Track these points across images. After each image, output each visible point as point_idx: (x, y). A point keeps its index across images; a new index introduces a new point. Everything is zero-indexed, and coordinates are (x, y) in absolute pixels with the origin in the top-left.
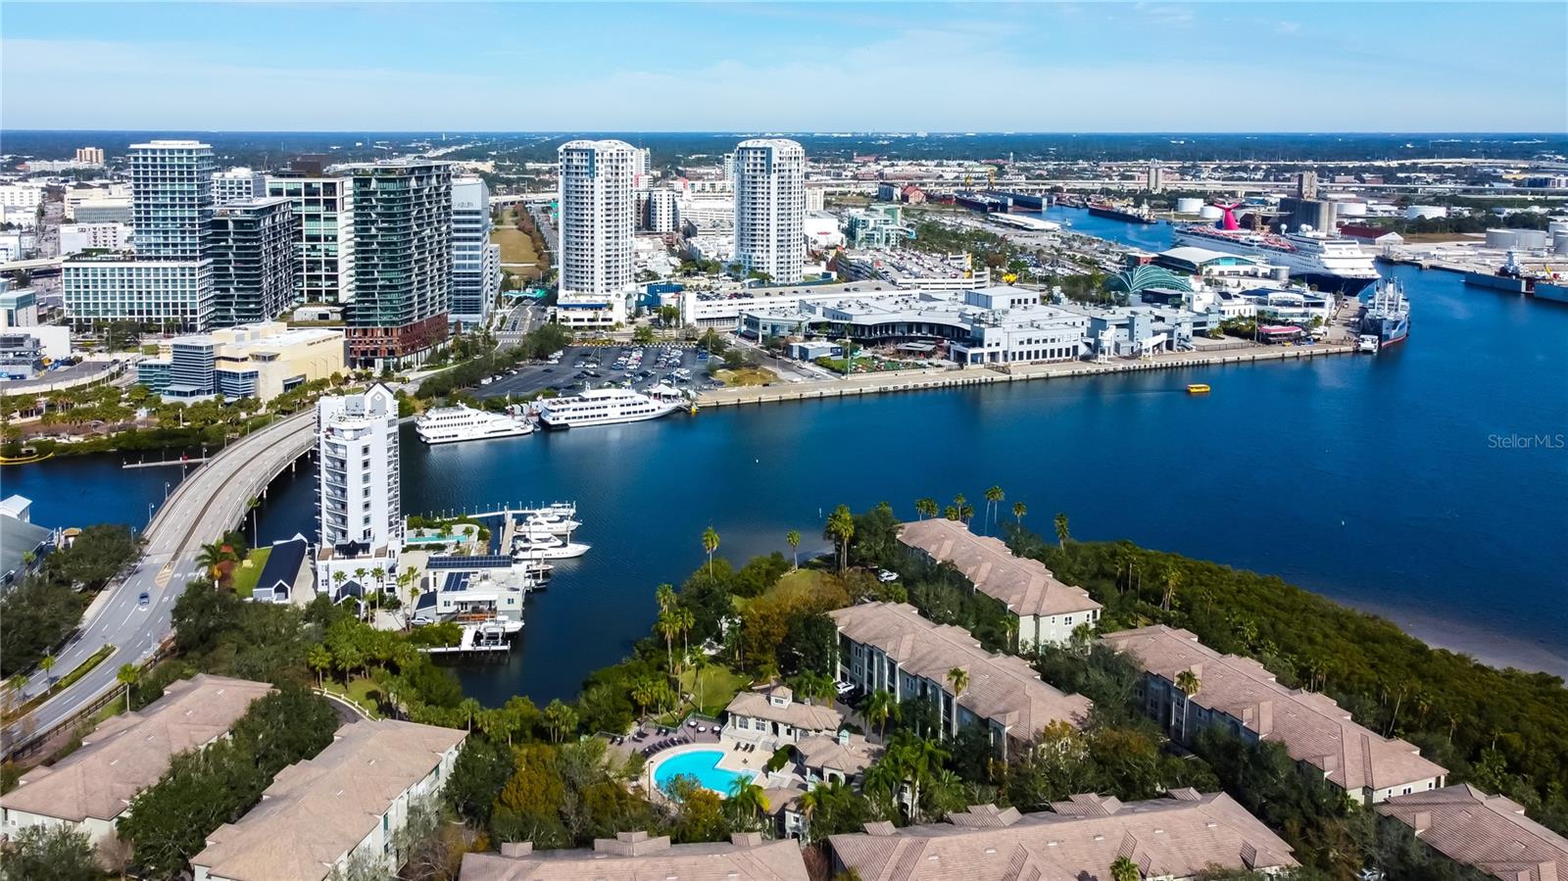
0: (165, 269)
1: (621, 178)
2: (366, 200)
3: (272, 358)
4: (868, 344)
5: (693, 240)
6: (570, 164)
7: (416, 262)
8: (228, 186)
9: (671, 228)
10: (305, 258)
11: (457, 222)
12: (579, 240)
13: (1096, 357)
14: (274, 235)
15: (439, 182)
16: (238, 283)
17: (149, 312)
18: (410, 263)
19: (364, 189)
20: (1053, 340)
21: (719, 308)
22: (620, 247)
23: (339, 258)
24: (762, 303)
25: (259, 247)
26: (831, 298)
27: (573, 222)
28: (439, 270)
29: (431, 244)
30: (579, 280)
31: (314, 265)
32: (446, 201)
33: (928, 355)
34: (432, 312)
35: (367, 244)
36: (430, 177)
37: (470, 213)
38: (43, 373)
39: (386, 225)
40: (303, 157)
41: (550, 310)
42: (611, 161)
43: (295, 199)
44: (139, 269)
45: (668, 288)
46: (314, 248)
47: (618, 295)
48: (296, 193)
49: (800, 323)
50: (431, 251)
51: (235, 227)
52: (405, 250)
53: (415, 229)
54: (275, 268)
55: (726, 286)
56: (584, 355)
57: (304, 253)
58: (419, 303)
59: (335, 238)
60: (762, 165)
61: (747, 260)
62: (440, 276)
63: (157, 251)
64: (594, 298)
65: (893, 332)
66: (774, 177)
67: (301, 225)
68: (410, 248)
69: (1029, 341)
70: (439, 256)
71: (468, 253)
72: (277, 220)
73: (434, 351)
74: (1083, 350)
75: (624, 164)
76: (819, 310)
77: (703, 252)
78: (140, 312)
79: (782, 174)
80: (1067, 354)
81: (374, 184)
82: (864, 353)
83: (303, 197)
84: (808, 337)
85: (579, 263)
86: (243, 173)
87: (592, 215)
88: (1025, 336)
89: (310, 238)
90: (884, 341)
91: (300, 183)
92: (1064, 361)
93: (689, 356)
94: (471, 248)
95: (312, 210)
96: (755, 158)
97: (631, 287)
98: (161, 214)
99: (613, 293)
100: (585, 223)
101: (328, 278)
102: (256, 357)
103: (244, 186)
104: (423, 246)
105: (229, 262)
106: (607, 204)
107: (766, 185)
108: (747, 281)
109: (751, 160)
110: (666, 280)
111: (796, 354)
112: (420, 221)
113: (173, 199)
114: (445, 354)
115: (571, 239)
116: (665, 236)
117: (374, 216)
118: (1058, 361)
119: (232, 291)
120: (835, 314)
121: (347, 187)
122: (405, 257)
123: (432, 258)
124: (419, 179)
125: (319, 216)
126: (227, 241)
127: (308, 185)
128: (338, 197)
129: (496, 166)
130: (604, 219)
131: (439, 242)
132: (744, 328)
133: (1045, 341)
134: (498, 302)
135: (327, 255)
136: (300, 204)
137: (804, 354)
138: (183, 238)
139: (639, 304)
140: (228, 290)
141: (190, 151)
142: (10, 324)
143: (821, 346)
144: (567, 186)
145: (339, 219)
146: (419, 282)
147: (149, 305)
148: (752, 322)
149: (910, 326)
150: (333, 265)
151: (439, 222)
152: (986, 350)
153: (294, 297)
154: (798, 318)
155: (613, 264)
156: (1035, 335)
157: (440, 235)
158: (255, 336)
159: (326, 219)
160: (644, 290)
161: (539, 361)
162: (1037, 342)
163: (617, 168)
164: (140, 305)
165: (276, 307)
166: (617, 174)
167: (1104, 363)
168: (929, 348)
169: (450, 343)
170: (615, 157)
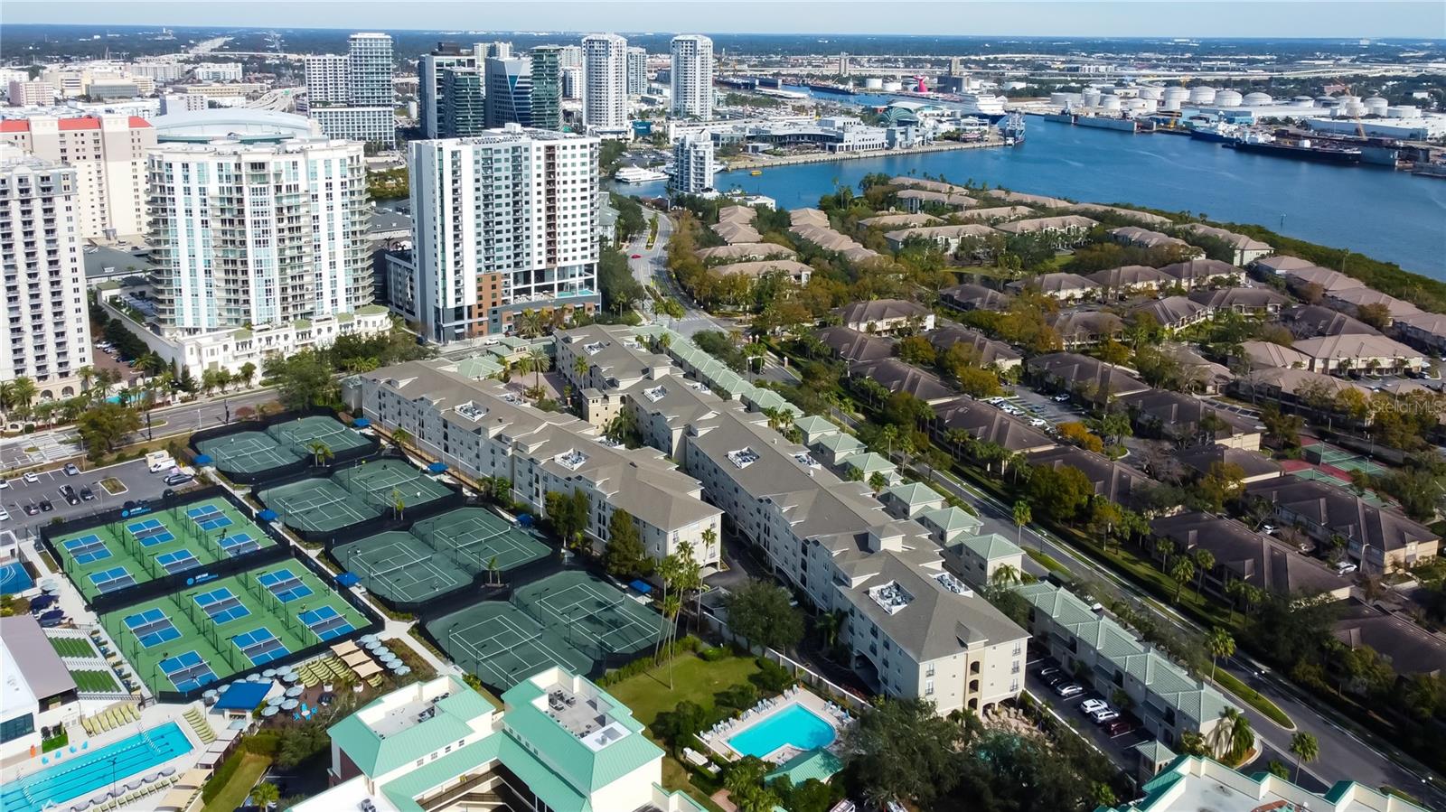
4: (781, 145)
13: (893, 147)
20: (873, 141)
66: (698, 58)
69: (863, 141)
74: (886, 145)
82: (782, 149)
92: (879, 149)
118: (876, 149)
133: (870, 141)
143: (763, 145)
152: (844, 144)
162: (867, 141)
167: (897, 149)
168: (813, 145)
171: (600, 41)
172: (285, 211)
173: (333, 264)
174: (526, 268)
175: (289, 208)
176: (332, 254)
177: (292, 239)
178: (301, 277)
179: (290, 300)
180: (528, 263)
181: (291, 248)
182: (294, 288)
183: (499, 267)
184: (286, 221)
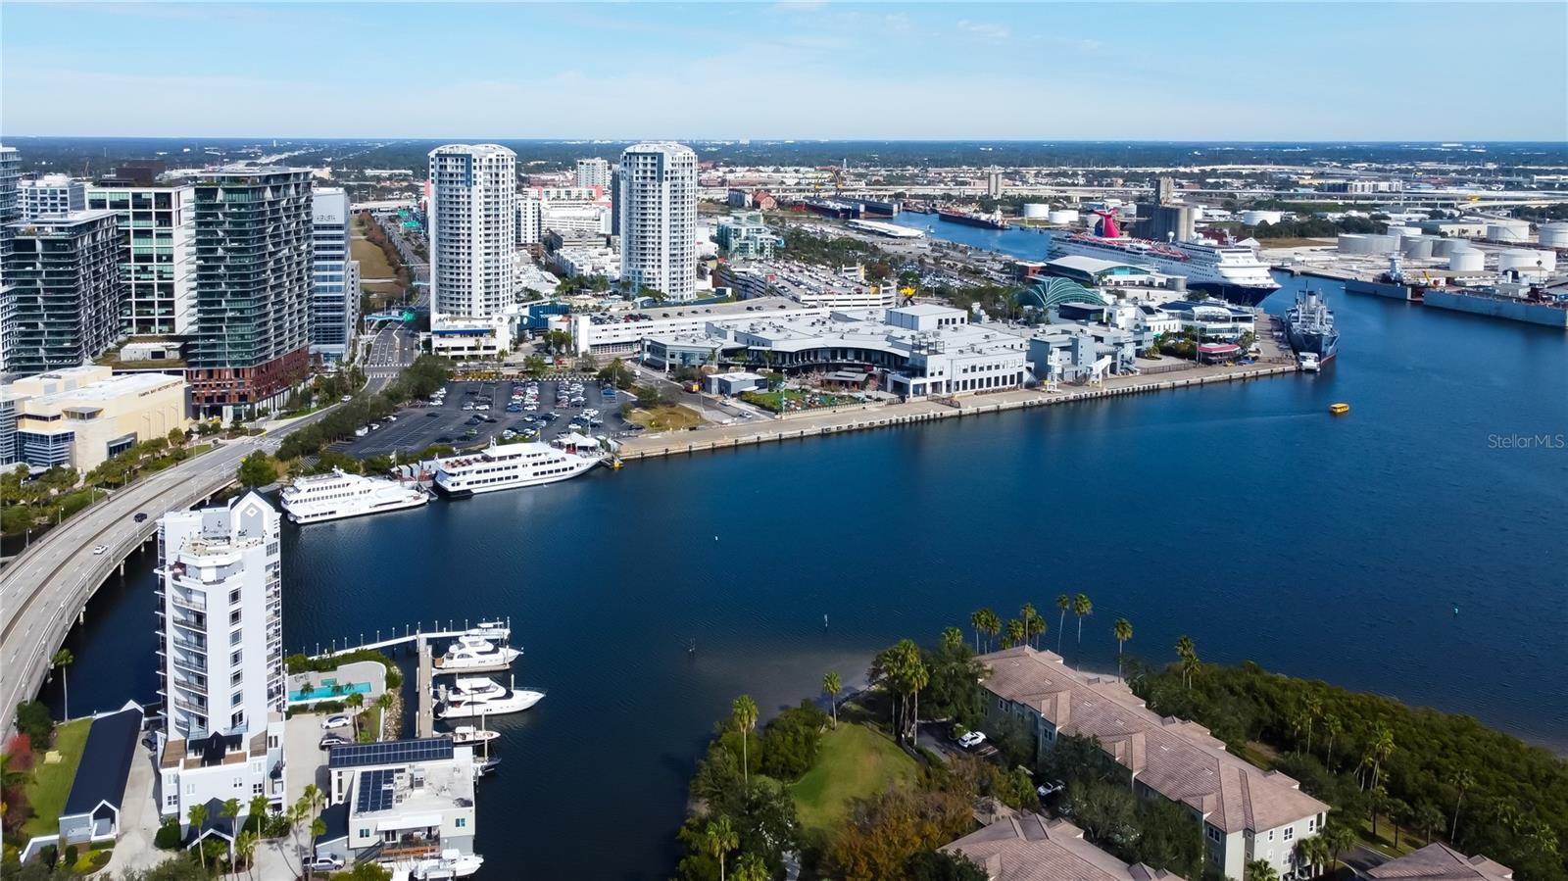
1: (501, 186)
2: (211, 215)
3: (95, 413)
4: (792, 373)
5: (561, 252)
6: (443, 171)
7: (273, 288)
8: (39, 196)
9: (536, 239)
10: (133, 282)
11: (317, 238)
12: (454, 257)
13: (1042, 384)
14: (95, 256)
15: (297, 193)
16: (49, 316)
18: (265, 289)
19: (208, 202)
20: (997, 367)
21: (616, 333)
22: (501, 265)
23: (175, 282)
24: (660, 326)
25: (76, 273)
26: (738, 320)
27: (446, 237)
28: (298, 296)
29: (289, 266)
30: (454, 302)
31: (145, 289)
32: (307, 214)
33: (862, 386)
34: (291, 347)
35: (212, 268)
36: (287, 187)
37: (332, 227)
39: (235, 244)
40: (130, 162)
41: (423, 336)
42: (490, 167)
43: (121, 212)
45: (554, 309)
46: (144, 269)
47: (500, 319)
48: (123, 204)
49: (714, 350)
50: (289, 275)
51: (44, 249)
52: (258, 274)
53: (271, 248)
54: (97, 296)
55: (616, 306)
56: (471, 394)
57: (133, 275)
58: (276, 337)
59: (170, 258)
60: (653, 172)
61: (637, 275)
62: (300, 303)
64: (473, 323)
65: (816, 358)
67: (128, 243)
68: (264, 272)
69: (973, 369)
70: (299, 279)
71: (328, 273)
72: (99, 238)
73: (294, 394)
74: (1027, 377)
75: (505, 172)
76: (731, 335)
77: (577, 265)
79: (674, 182)
80: (1012, 382)
81: (220, 196)
82: (791, 384)
83: (131, 209)
84: (724, 367)
85: (455, 283)
86: (57, 181)
87: (469, 228)
88: (969, 364)
89: (139, 258)
90: (807, 369)
91: (130, 193)
92: (1009, 389)
93: (593, 391)
94: (332, 268)
95: (142, 225)
96: (646, 165)
97: (513, 309)
99: (495, 316)
100: (462, 237)
101: (162, 304)
102: (72, 414)
104: (280, 269)
105: (38, 291)
106: (486, 216)
107: (657, 194)
108: (638, 300)
109: (641, 166)
110: (547, 299)
111: (715, 387)
112: (277, 240)
114: (306, 397)
115: (445, 256)
116: (530, 247)
117: (221, 234)
118: (1003, 390)
119: (41, 326)
120: (749, 338)
121: (185, 200)
122: (259, 283)
123: (291, 282)
124: (275, 189)
125: (150, 232)
126: (34, 265)
127: (136, 196)
128: (174, 210)
129: (333, 173)
130: (483, 232)
131: (299, 264)
132: (647, 356)
133: (989, 368)
134: (360, 327)
135: (160, 278)
136: (127, 218)
137: (724, 388)
139: (521, 328)
140: (36, 326)
143: (741, 378)
144: (440, 195)
145: (174, 236)
146: (276, 312)
148: (657, 349)
149: (834, 351)
150: (168, 289)
151: (298, 240)
152: (928, 380)
153: (121, 328)
154: (708, 344)
155: (493, 283)
156: (979, 361)
157: (299, 255)
158: (70, 385)
159: (159, 236)
160: (526, 312)
161: (419, 402)
162: (981, 369)
163: (497, 175)
165: (99, 343)
166: (497, 182)
167: (1054, 391)
168: (861, 377)
169: (311, 381)
170: (494, 163)
171: (456, 157)
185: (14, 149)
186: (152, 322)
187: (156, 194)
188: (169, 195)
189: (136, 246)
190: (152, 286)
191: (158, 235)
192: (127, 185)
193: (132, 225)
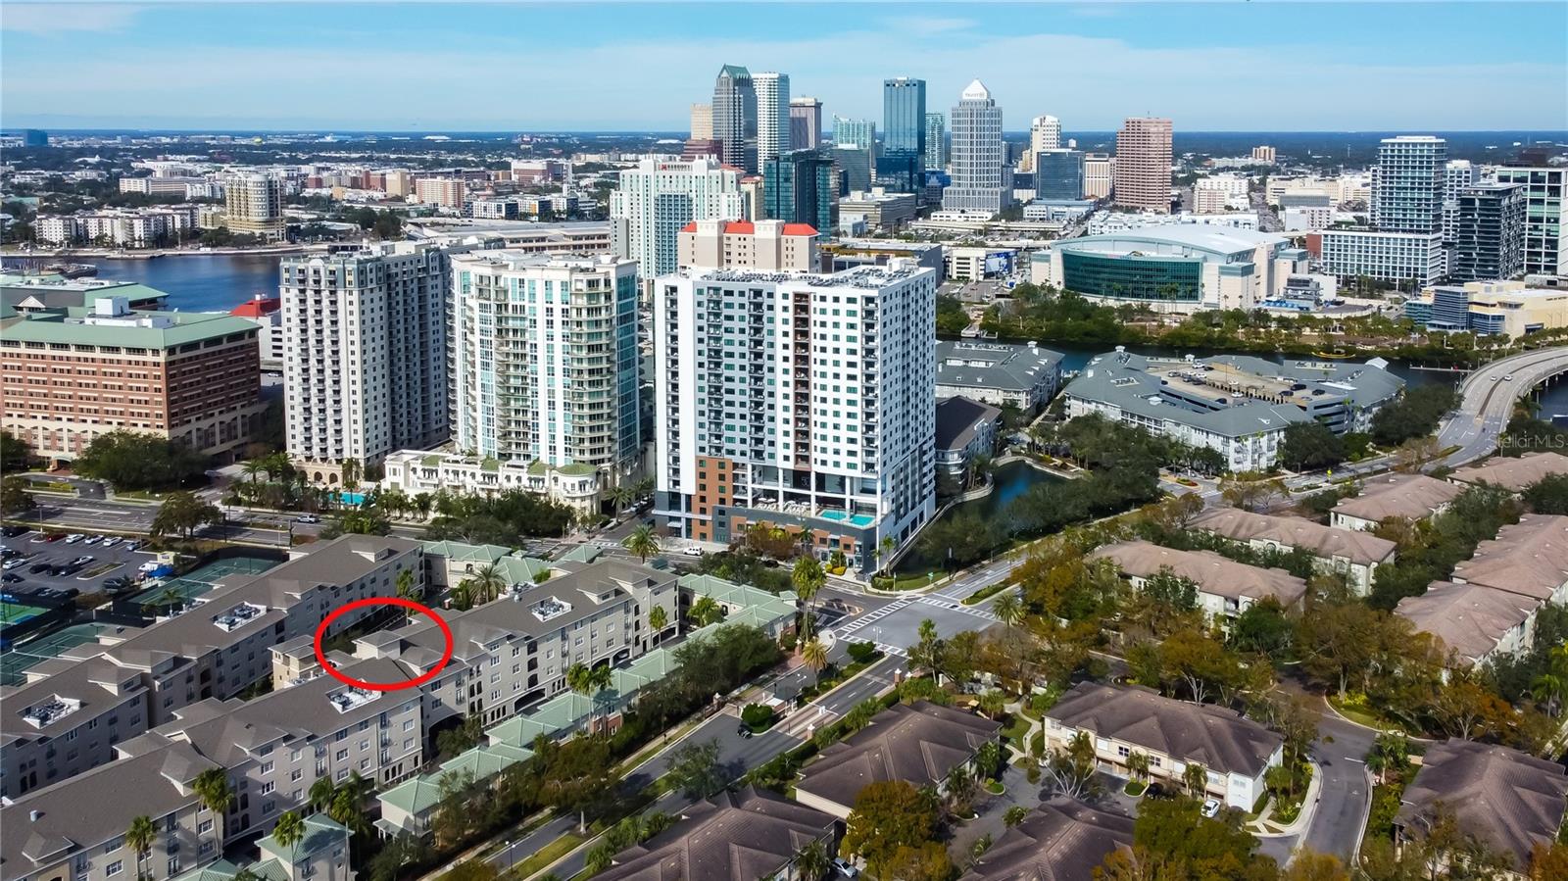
0: (1403, 239)
3: (1517, 306)
10: (1526, 236)
16: (1480, 249)
17: (1387, 273)
23: (1560, 238)
25: (1499, 221)
31: (1536, 242)
38: (1320, 308)
43: (1522, 185)
44: (1381, 238)
46: (1537, 228)
48: (1522, 180)
51: (1480, 204)
54: (1511, 239)
57: (1528, 232)
59: (1557, 221)
63: (1397, 225)
72: (1512, 201)
78: (1380, 273)
83: (1529, 184)
89: (1535, 219)
91: (1527, 171)
95: (1537, 195)
98: (1402, 195)
102: (1503, 305)
103: (1464, 175)
105: (1474, 232)
113: (1412, 183)
119: (1474, 255)
125: (1544, 200)
126: (1473, 215)
128: (1562, 184)
135: (1548, 235)
138: (1419, 215)
140: (1471, 254)
141: (1430, 145)
142: (1294, 272)
145: (1561, 203)
147: (1387, 267)
158: (1500, 289)
164: (1380, 267)
172: (511, 334)
173: (552, 404)
174: (768, 462)
175: (515, 331)
176: (551, 393)
177: (517, 366)
178: (525, 412)
179: (513, 435)
180: (772, 456)
181: (516, 377)
182: (518, 422)
183: (731, 452)
184: (511, 345)
185: (1443, 141)
186: (1539, 267)
187: (1550, 173)
188: (1560, 173)
189: (1530, 210)
190: (1541, 240)
191: (1549, 203)
192: (1526, 166)
193: (1529, 195)
